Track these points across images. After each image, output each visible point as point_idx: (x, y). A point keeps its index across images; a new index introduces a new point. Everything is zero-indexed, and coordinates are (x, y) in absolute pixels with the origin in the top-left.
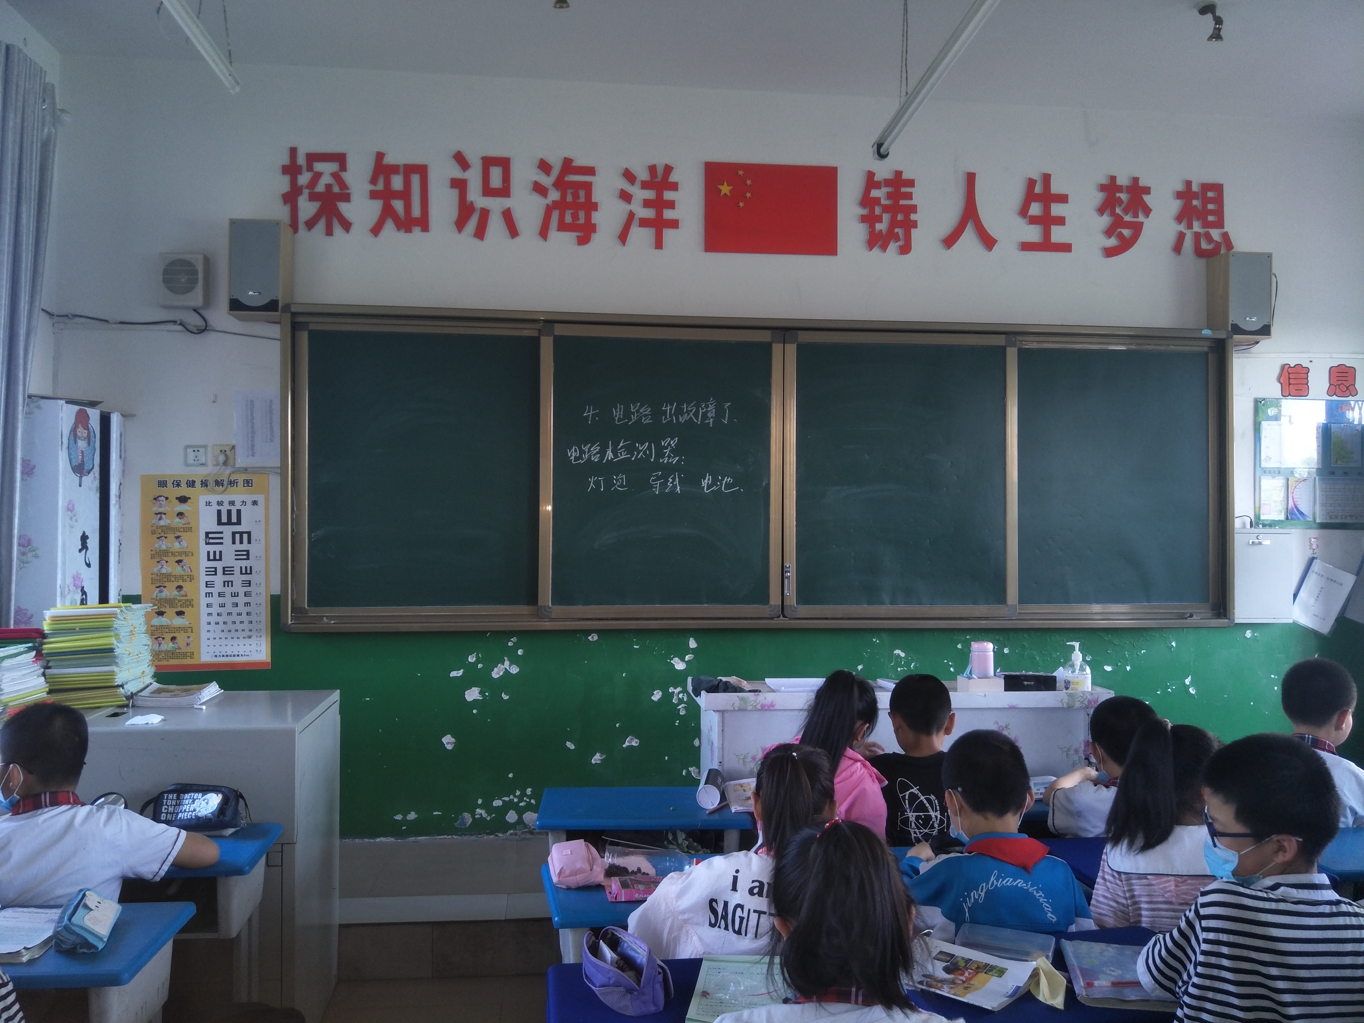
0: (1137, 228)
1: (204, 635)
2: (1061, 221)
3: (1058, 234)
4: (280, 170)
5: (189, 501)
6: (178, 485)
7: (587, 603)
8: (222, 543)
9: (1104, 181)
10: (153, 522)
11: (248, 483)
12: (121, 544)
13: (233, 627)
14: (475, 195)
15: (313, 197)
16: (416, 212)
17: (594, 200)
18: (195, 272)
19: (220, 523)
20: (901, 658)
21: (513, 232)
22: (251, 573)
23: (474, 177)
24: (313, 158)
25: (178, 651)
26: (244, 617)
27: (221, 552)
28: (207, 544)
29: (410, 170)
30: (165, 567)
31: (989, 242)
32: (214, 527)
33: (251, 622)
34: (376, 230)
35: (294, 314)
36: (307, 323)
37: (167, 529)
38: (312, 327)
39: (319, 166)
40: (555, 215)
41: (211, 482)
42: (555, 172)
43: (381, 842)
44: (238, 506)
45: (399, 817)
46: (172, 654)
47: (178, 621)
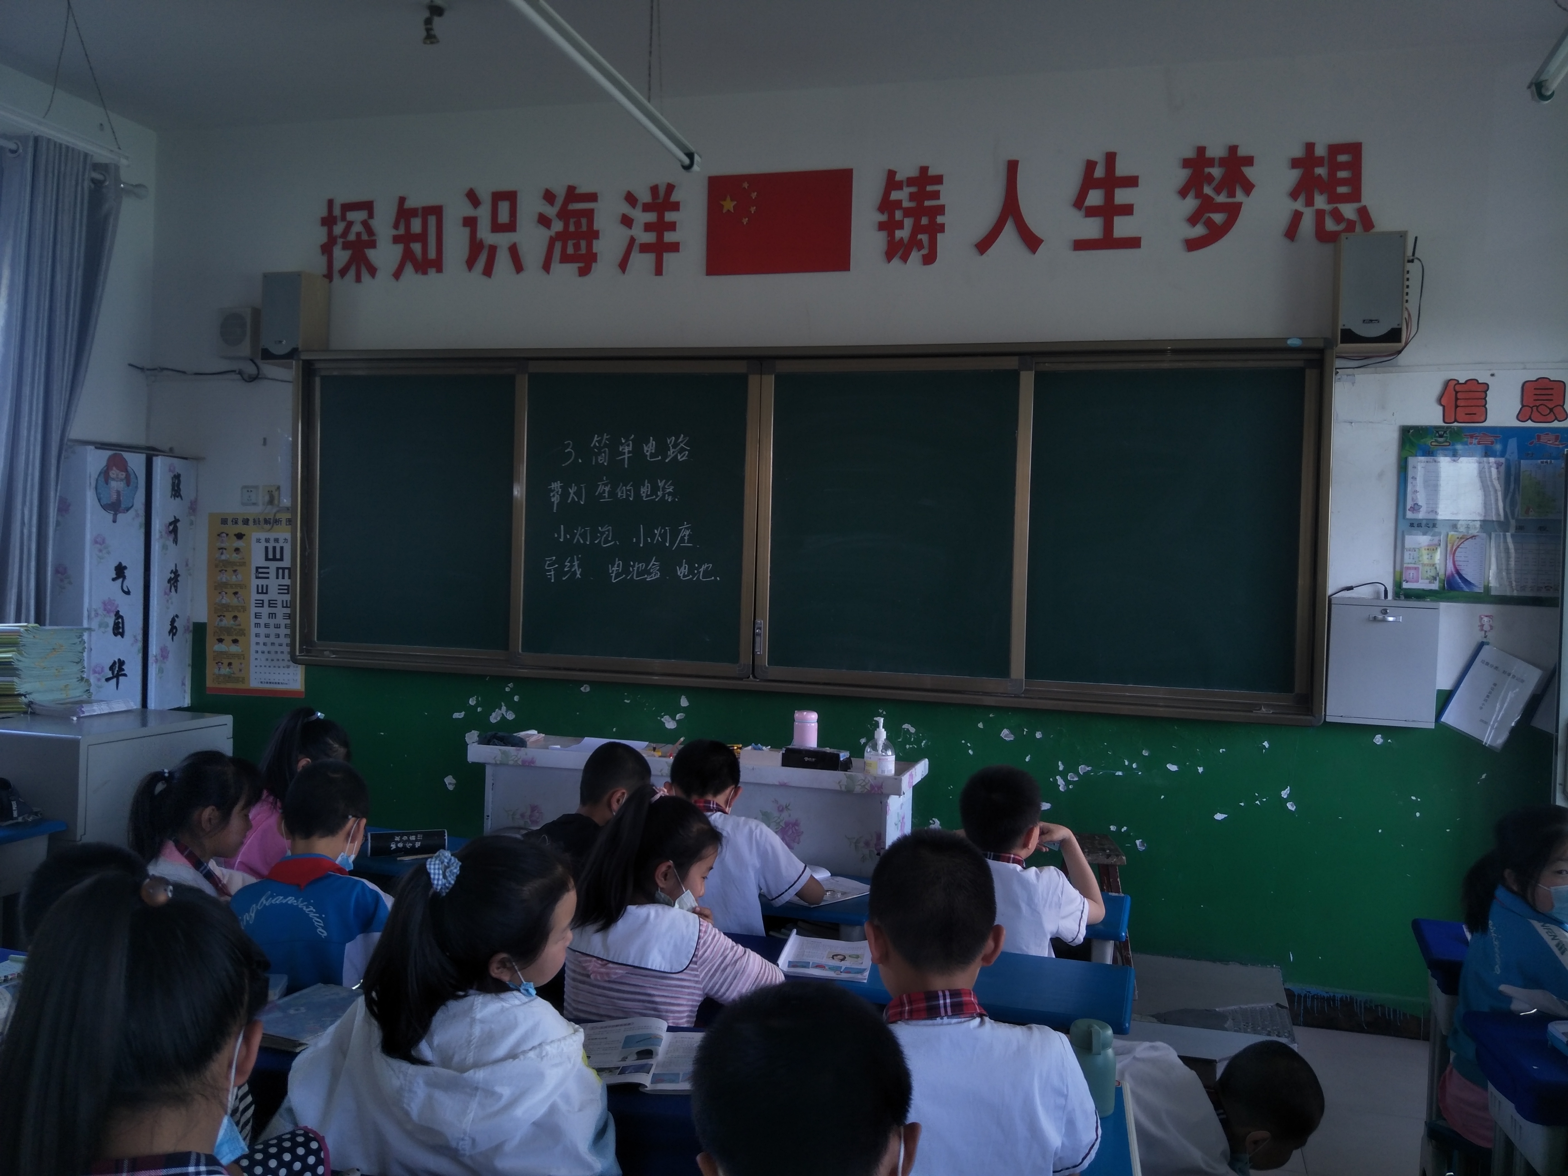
0: (1233, 211)
1: (253, 663)
2: (1127, 210)
3: (1122, 227)
4: (319, 222)
5: (244, 537)
6: (236, 523)
8: (268, 578)
9: (1190, 154)
10: (217, 556)
11: (289, 521)
14: (485, 234)
15: (346, 246)
16: (432, 254)
17: (595, 228)
18: (244, 323)
19: (267, 559)
21: (519, 266)
22: (291, 607)
23: (483, 214)
24: (348, 207)
25: (232, 676)
26: (284, 648)
27: (267, 586)
28: (257, 578)
29: (427, 212)
30: (225, 598)
31: (1032, 242)
32: (262, 562)
34: (397, 274)
35: (306, 362)
36: (321, 370)
37: (227, 563)
38: (324, 374)
39: (351, 216)
40: (558, 246)
41: (261, 520)
42: (559, 202)
44: (281, 543)
46: (229, 678)
47: (234, 649)
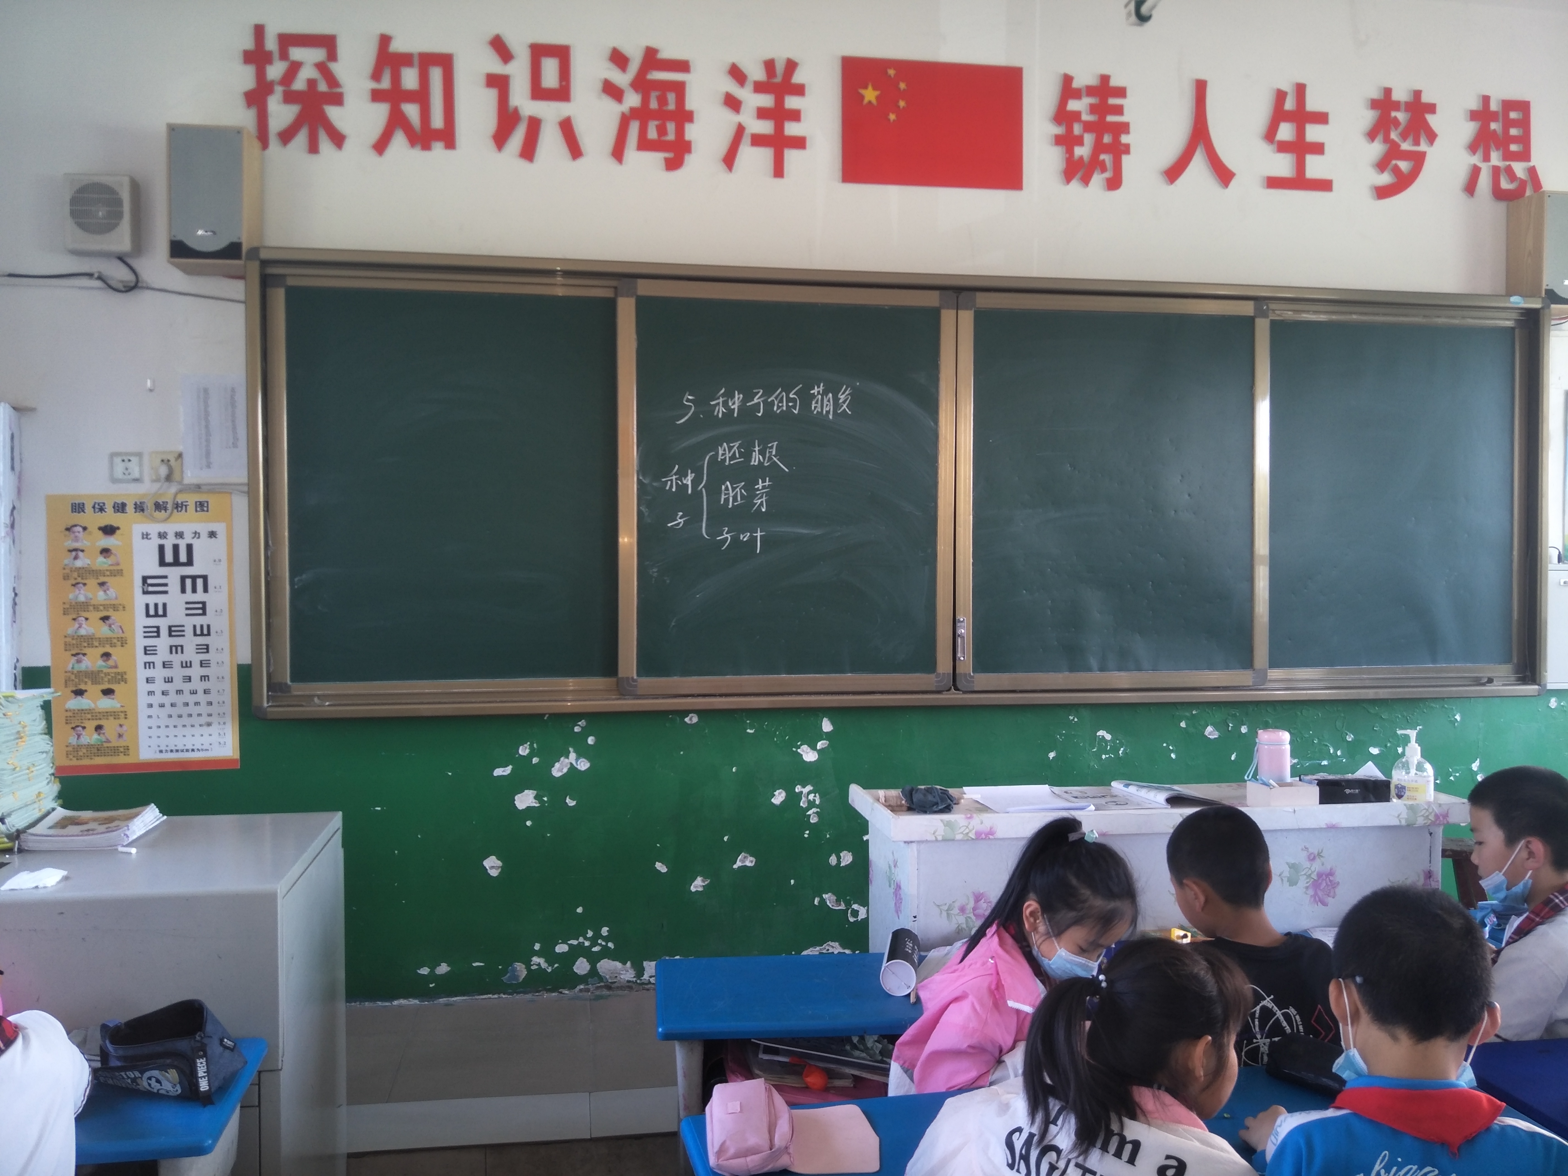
0: (1418, 159)
1: (143, 723)
2: (1318, 149)
3: (1315, 167)
4: (240, 58)
5: (118, 532)
6: (102, 510)
7: (685, 673)
8: (166, 592)
9: (1376, 94)
10: (66, 562)
11: (201, 506)
12: (16, 595)
13: (185, 711)
14: (520, 98)
15: (290, 97)
16: (437, 121)
17: (688, 107)
18: (119, 202)
19: (162, 563)
20: (1106, 741)
21: (575, 150)
22: (209, 634)
23: (519, 72)
24: (287, 41)
25: (106, 745)
26: (201, 697)
27: (165, 605)
28: (145, 592)
29: (428, 60)
30: (84, 626)
31: (1224, 175)
32: (155, 569)
33: (210, 703)
34: (381, 146)
35: (265, 263)
36: (283, 276)
38: (291, 282)
39: (297, 53)
40: (634, 128)
41: (150, 505)
42: (634, 67)
43: (400, 1006)
44: (188, 539)
45: (425, 971)
46: (97, 750)
47: (105, 704)
